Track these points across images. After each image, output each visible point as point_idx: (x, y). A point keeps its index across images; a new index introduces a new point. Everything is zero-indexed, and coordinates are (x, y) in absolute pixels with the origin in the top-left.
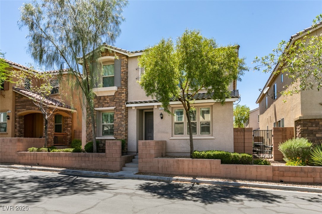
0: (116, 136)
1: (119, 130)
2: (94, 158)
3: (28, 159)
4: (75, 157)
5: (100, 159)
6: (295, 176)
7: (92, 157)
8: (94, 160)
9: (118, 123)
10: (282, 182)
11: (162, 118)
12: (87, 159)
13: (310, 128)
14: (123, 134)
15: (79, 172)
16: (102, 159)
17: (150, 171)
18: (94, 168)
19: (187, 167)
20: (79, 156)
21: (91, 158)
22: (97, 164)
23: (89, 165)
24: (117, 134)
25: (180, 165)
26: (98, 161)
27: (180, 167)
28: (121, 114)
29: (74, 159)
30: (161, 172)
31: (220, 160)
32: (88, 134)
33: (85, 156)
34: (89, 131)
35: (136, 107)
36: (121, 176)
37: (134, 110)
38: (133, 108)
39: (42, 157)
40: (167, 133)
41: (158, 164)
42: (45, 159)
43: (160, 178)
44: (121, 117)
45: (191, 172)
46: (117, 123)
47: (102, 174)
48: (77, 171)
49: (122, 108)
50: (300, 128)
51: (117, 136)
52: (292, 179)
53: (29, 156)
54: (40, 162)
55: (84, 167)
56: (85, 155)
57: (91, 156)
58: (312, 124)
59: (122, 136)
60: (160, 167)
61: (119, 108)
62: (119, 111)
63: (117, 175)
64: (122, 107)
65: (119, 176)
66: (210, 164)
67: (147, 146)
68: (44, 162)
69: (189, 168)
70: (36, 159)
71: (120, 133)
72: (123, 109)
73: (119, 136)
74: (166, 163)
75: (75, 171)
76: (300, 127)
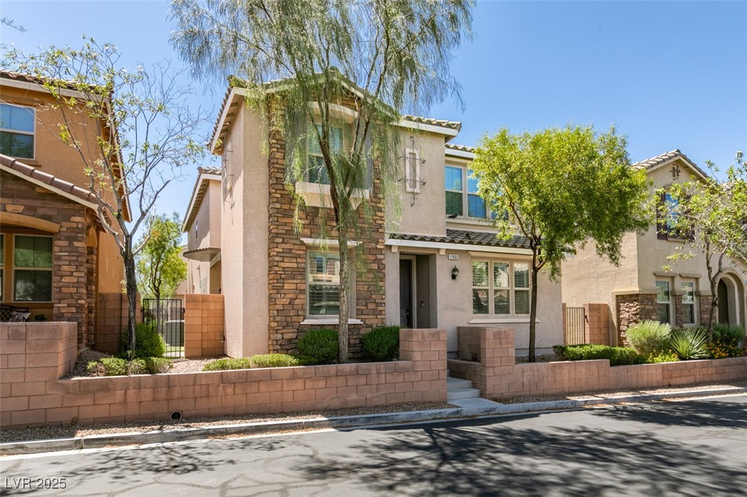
0: (363, 317)
1: (371, 300)
2: (383, 375)
3: (125, 402)
4: (326, 378)
5: (400, 379)
6: (681, 376)
7: (378, 373)
8: (383, 382)
9: (370, 283)
10: (670, 386)
11: (454, 277)
12: (363, 380)
13: (647, 307)
14: (381, 311)
15: (386, 417)
16: (406, 376)
17: (508, 394)
18: (384, 403)
19: (567, 378)
20: (337, 376)
21: (374, 376)
22: (392, 391)
23: (369, 396)
24: (365, 312)
25: (558, 375)
26: (395, 383)
27: (558, 379)
28: (374, 262)
29: (322, 384)
30: (528, 393)
31: (608, 360)
32: (278, 310)
33: (357, 373)
34: (285, 300)
35: (399, 247)
36: (490, 411)
37: (394, 253)
38: (394, 250)
39: (197, 388)
40: (463, 310)
41: (523, 376)
42: (208, 396)
43: (560, 405)
44: (376, 268)
45: (574, 385)
46: (366, 283)
47: (449, 414)
48: (378, 417)
49: (379, 247)
50: (638, 307)
51: (366, 317)
52: (679, 381)
53: (131, 392)
54: (186, 407)
55: (354, 405)
56: (357, 370)
57: (374, 371)
58: (648, 302)
59: (379, 317)
60: (525, 382)
61: (370, 247)
62: (370, 254)
63: (482, 410)
64: (377, 243)
65: (485, 411)
66: (598, 368)
67: (503, 341)
68: (203, 405)
69: (570, 380)
70: (169, 400)
71: (374, 310)
72: (381, 249)
73: (370, 316)
74: (536, 373)
75: (374, 417)
76: (637, 305)
